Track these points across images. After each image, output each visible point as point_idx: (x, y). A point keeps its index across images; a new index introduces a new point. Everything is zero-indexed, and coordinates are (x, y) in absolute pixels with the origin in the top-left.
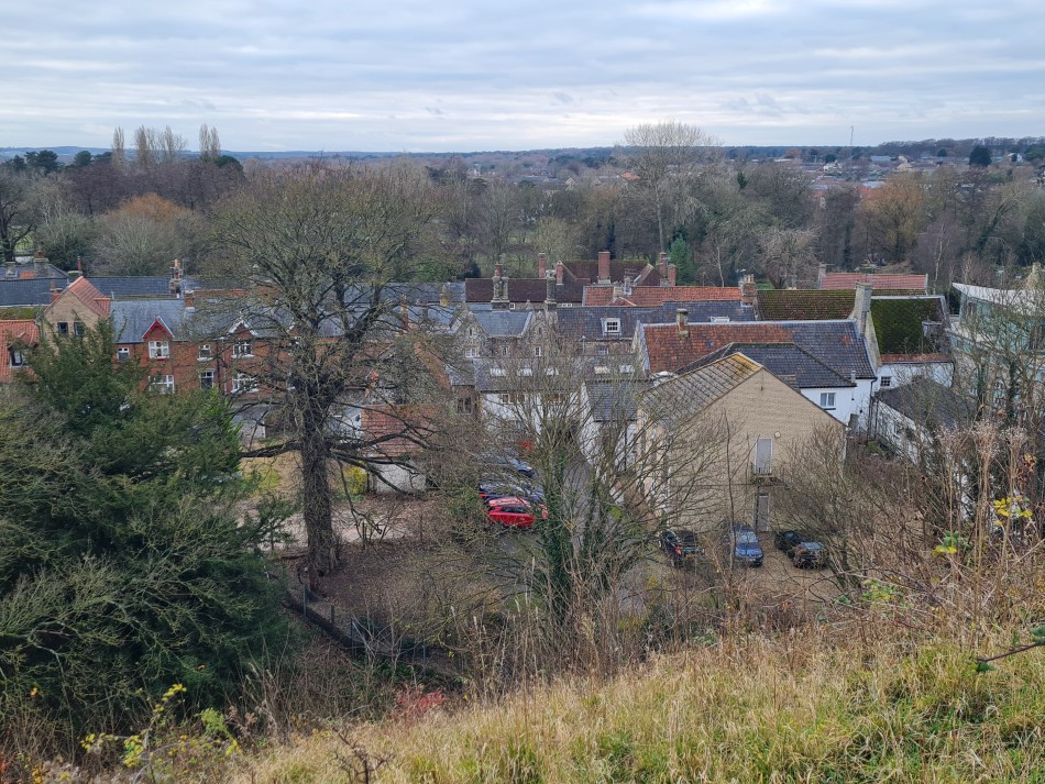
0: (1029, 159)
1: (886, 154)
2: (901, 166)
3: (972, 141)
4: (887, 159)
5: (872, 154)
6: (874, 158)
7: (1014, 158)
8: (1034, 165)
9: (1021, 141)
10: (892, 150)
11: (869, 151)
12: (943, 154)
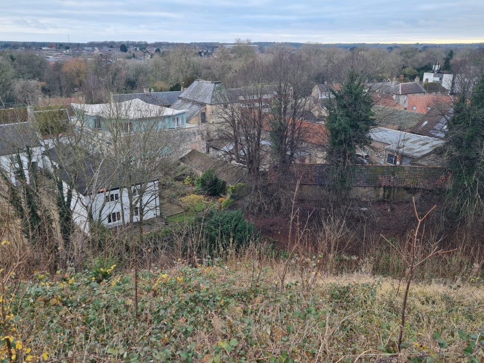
0: (141, 49)
1: (90, 47)
2: (95, 52)
3: (121, 42)
4: (91, 48)
5: (85, 46)
6: (85, 48)
7: (136, 49)
8: (143, 51)
9: (139, 42)
10: (92, 45)
11: (83, 45)
12: (112, 47)
